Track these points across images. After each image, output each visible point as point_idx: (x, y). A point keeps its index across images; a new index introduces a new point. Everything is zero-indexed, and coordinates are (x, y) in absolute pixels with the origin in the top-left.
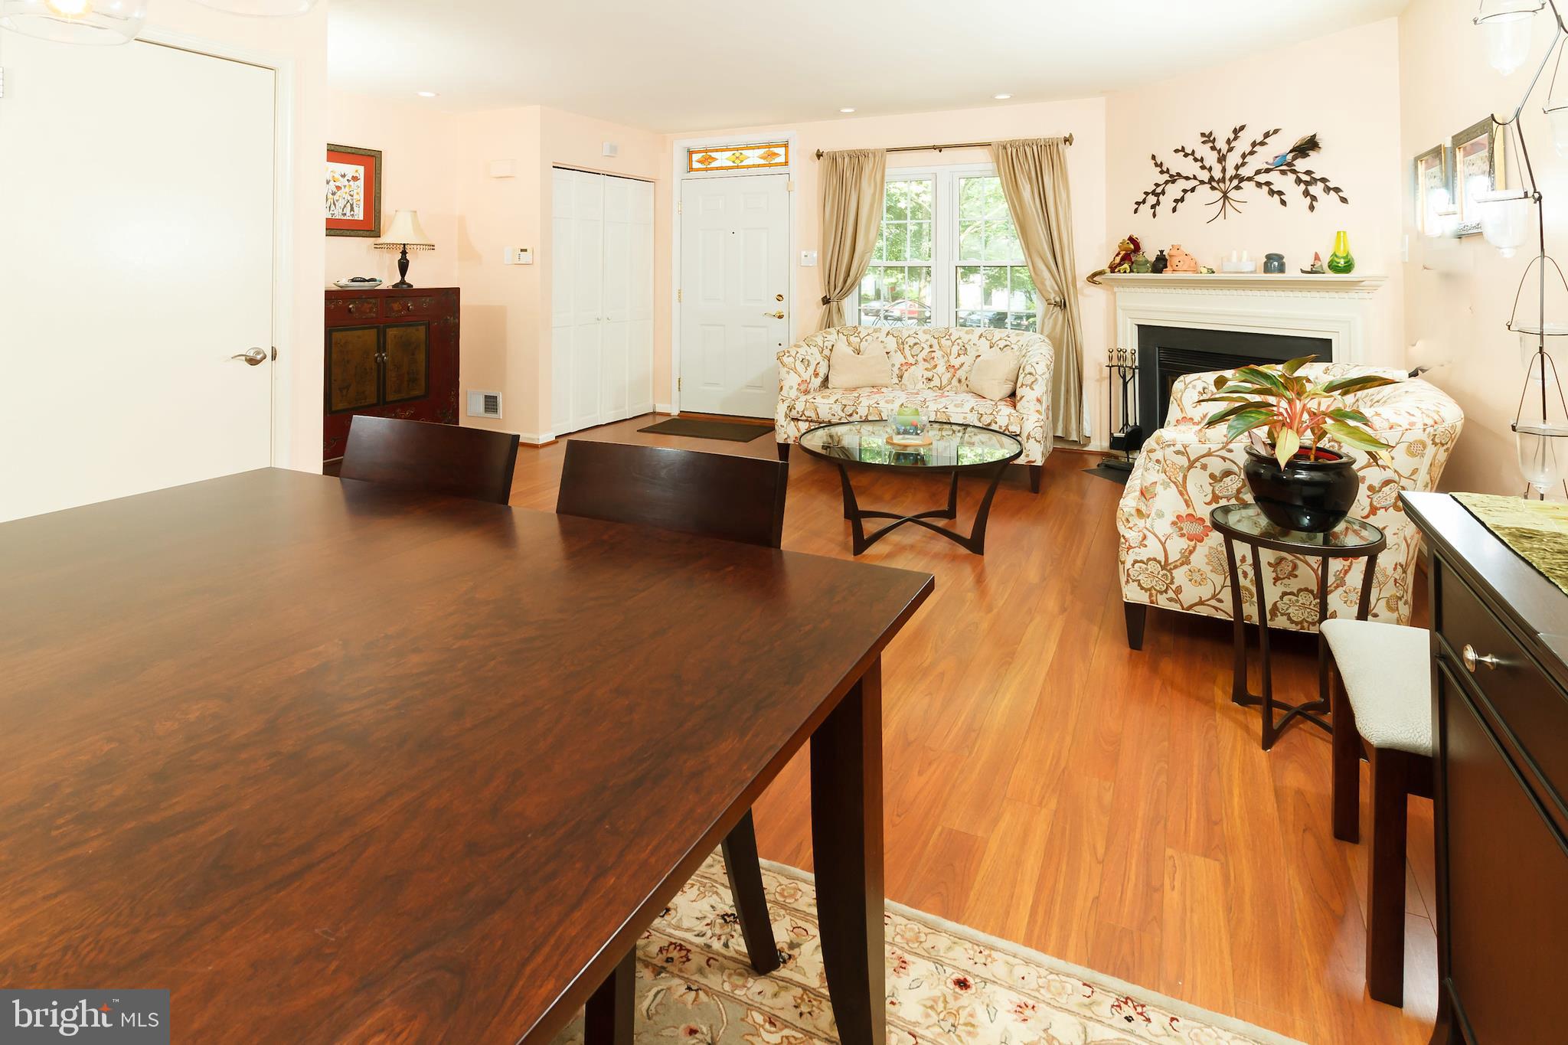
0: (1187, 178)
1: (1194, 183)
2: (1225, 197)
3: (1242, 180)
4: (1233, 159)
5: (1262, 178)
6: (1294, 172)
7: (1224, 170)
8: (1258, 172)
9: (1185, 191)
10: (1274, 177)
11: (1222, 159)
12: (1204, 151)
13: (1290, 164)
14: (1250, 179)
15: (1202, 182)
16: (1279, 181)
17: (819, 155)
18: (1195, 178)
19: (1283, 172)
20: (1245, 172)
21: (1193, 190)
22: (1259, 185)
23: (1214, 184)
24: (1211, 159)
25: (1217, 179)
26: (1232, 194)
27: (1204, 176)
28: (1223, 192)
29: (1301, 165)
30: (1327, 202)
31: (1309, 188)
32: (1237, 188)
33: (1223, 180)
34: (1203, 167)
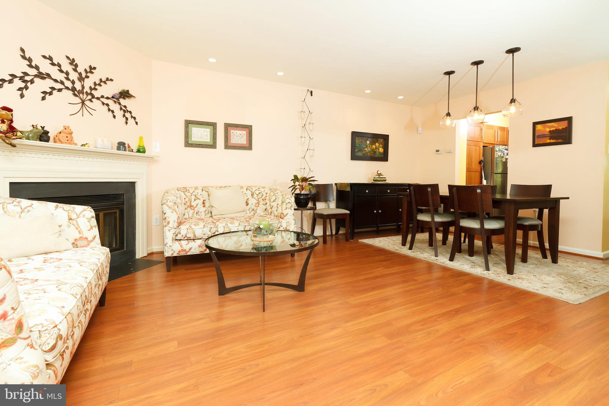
0: (56, 81)
1: (61, 86)
2: (83, 102)
3: (93, 97)
4: (88, 83)
5: (106, 101)
6: (120, 104)
7: (83, 87)
8: (102, 97)
9: (53, 89)
10: (110, 102)
11: (81, 79)
12: (66, 66)
13: (118, 99)
14: (98, 99)
15: (67, 88)
16: (112, 105)
18: (62, 83)
19: (115, 102)
20: (96, 94)
21: (60, 90)
22: (103, 104)
23: (76, 93)
24: (73, 76)
25: (78, 90)
26: (87, 103)
27: (69, 84)
28: (81, 99)
29: (122, 101)
30: (131, 121)
31: (125, 114)
32: (90, 100)
33: (81, 92)
34: (68, 79)
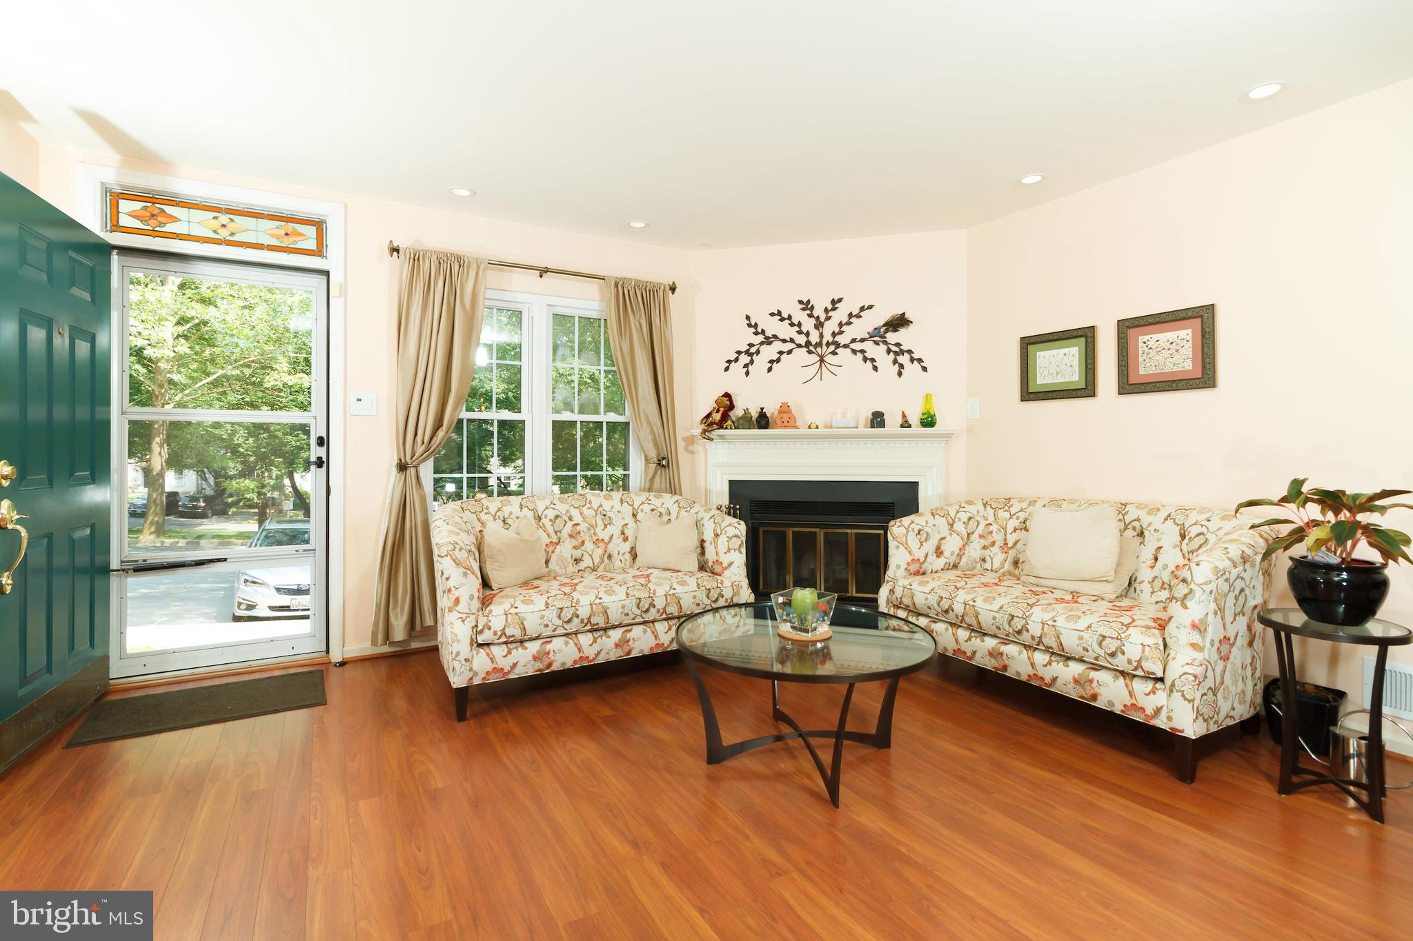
0: (784, 341)
1: (791, 346)
2: (822, 361)
3: (838, 345)
4: (830, 327)
5: (857, 346)
6: (886, 343)
7: (821, 336)
8: (854, 341)
9: (781, 353)
10: (868, 346)
11: (819, 325)
12: (800, 316)
13: (883, 337)
14: (846, 346)
15: (799, 346)
16: (871, 349)
17: (395, 250)
18: (792, 340)
19: (876, 343)
20: (841, 339)
21: (790, 352)
22: (854, 352)
23: (812, 348)
24: (808, 325)
25: (813, 343)
26: (829, 358)
27: (801, 340)
28: (819, 356)
29: (892, 337)
30: (912, 369)
31: (898, 357)
32: (834, 353)
33: (819, 344)
34: (800, 332)
